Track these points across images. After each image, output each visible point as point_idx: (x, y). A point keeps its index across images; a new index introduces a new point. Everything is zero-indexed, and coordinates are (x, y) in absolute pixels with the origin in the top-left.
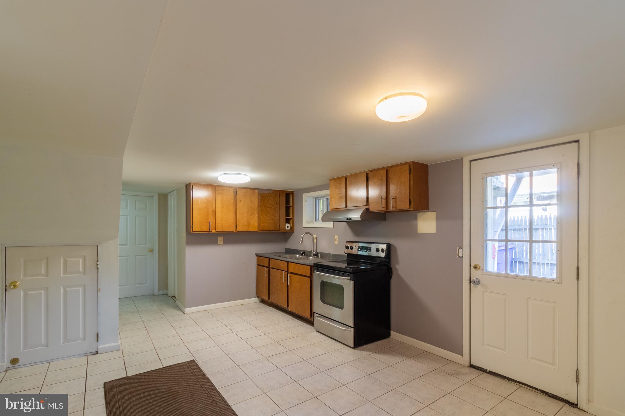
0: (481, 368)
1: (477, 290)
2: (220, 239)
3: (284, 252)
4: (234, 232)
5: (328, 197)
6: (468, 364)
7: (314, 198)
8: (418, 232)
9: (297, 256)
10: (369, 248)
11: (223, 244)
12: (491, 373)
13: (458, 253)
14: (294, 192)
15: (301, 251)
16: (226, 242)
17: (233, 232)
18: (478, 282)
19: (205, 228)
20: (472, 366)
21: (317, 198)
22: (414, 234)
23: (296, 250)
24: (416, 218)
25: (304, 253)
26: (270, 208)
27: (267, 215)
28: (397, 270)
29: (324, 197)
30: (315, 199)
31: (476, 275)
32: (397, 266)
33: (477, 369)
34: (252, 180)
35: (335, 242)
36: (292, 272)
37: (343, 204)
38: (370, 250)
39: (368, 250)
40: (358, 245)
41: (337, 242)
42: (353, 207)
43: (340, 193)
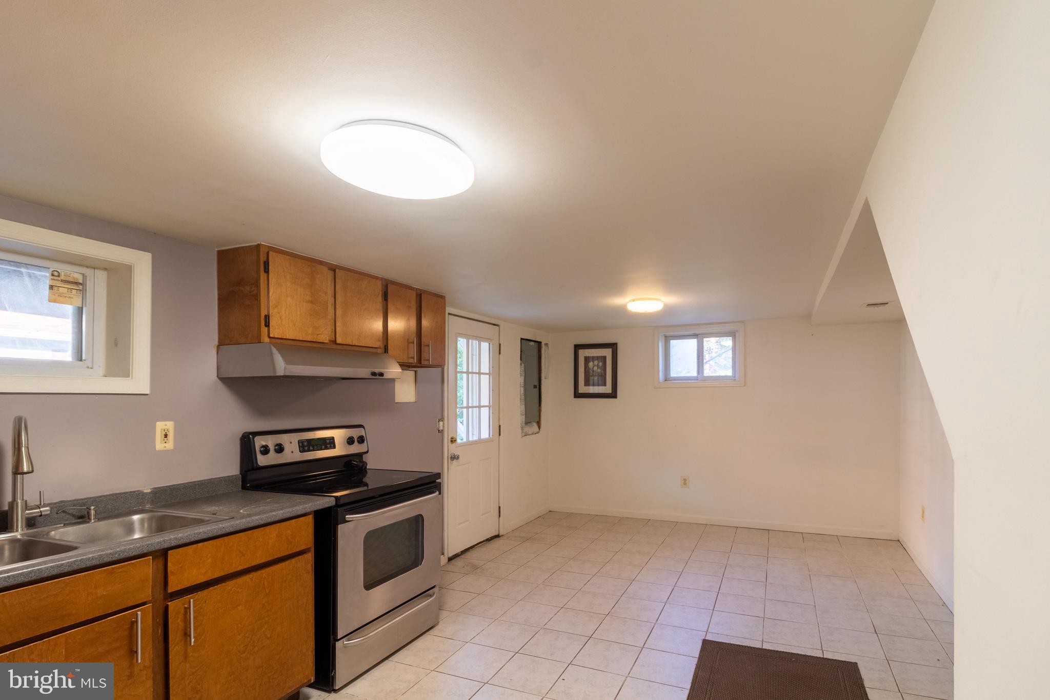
1: (452, 467)
6: (447, 560)
8: (396, 401)
10: (328, 441)
13: (438, 427)
20: (450, 558)
31: (452, 449)
35: (160, 445)
36: (203, 579)
37: (321, 334)
38: (332, 445)
39: (329, 446)
40: (296, 437)
41: (170, 445)
42: (348, 347)
43: (312, 302)
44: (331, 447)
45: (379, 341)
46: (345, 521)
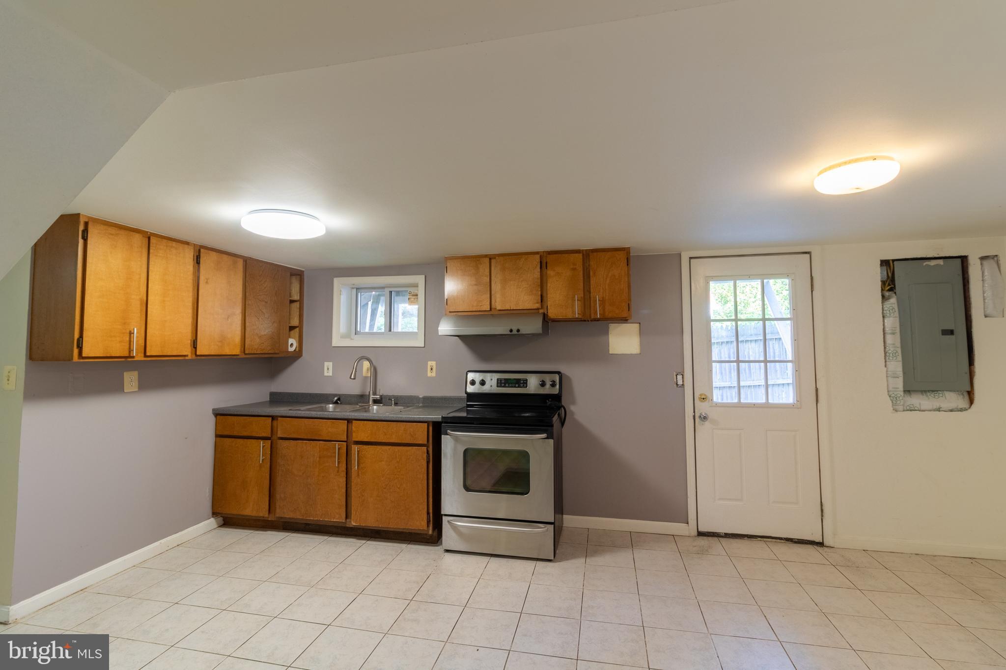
0: (713, 533)
1: (704, 429)
2: (131, 379)
3: (266, 402)
4: (189, 357)
5: (391, 290)
6: (696, 533)
7: (353, 288)
8: (610, 353)
9: (329, 407)
10: (522, 382)
11: (137, 390)
12: (727, 536)
13: (675, 380)
14: (303, 271)
15: (335, 395)
16: (144, 386)
17: (187, 358)
18: (704, 418)
19: (117, 349)
20: (700, 534)
21: (359, 289)
22: (603, 356)
23: (316, 394)
24: (606, 332)
25: (339, 399)
26: (264, 303)
27: (258, 319)
28: (573, 413)
29: (383, 288)
30: (355, 290)
31: (702, 408)
32: (573, 408)
33: (708, 536)
34: (329, 233)
35: (429, 374)
36: (366, 440)
37: (484, 305)
38: (525, 385)
39: (522, 385)
40: (496, 376)
41: (434, 374)
42: (508, 311)
43: (476, 285)
44: (523, 386)
45: (537, 303)
46: (447, 434)
